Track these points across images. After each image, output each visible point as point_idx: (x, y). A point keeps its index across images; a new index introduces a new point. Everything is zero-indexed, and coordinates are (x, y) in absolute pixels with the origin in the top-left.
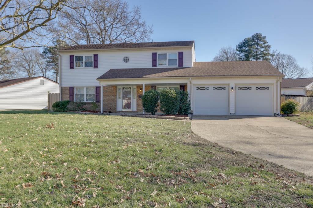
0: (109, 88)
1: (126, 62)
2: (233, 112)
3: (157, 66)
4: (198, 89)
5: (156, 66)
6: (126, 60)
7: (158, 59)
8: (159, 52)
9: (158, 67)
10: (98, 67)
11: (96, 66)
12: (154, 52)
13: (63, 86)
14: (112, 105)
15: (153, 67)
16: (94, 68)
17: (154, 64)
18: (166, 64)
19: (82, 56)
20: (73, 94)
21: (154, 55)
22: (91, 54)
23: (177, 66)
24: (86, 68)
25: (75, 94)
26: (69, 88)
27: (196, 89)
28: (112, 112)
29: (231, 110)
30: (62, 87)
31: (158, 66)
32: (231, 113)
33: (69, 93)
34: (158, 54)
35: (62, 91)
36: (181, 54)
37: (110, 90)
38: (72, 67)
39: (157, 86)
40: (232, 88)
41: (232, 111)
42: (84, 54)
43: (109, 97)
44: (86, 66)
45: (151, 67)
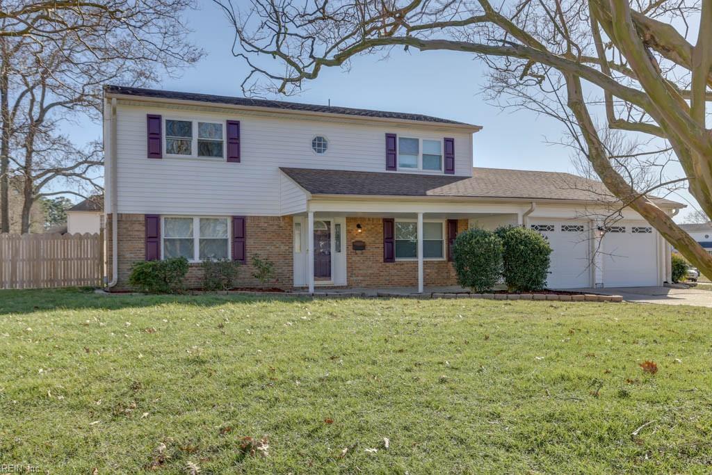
0: (271, 223)
1: (319, 151)
3: (397, 169)
6: (319, 144)
7: (400, 151)
8: (401, 133)
10: (242, 158)
11: (234, 157)
12: (391, 131)
14: (281, 271)
16: (228, 161)
17: (391, 164)
18: (416, 166)
19: (190, 122)
20: (157, 236)
21: (391, 138)
22: (219, 119)
23: (442, 173)
24: (202, 158)
25: (163, 236)
26: (142, 219)
31: (400, 170)
33: (143, 235)
34: (400, 139)
35: (118, 228)
36: (449, 143)
37: (277, 227)
38: (154, 153)
39: (397, 220)
42: (196, 117)
43: (273, 248)
44: (201, 153)
45: (384, 171)
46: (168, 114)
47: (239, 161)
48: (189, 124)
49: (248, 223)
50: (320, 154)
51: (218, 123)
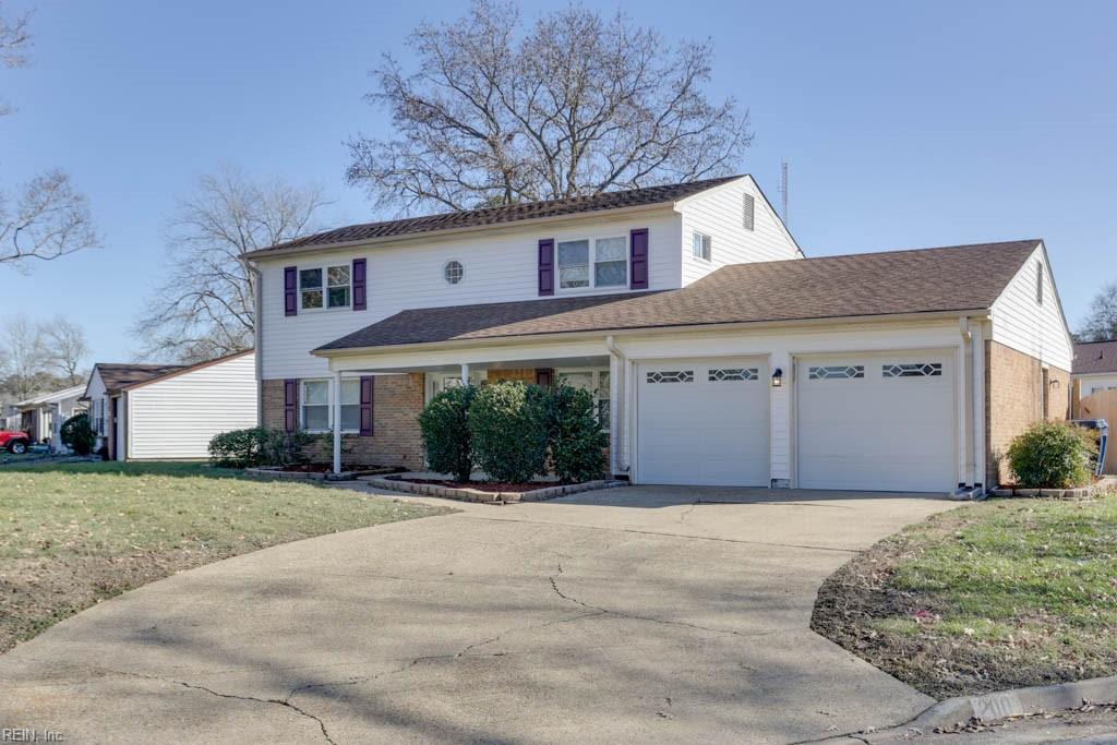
0: (399, 382)
1: (455, 282)
2: (786, 476)
3: (555, 291)
4: (653, 378)
5: (550, 291)
6: (454, 272)
7: (560, 263)
8: (561, 236)
9: (558, 294)
10: (368, 304)
11: (360, 304)
12: (546, 235)
13: (268, 376)
14: (408, 445)
15: (540, 295)
16: (355, 309)
17: (545, 286)
18: (585, 283)
19: (320, 270)
20: (296, 403)
21: (546, 247)
22: (345, 260)
23: (625, 289)
24: (332, 309)
25: (302, 403)
26: (282, 384)
27: (646, 378)
28: (409, 471)
29: (774, 468)
30: (263, 381)
31: (560, 292)
32: (774, 480)
33: (283, 403)
34: (560, 244)
35: (263, 396)
36: (639, 238)
37: (404, 389)
38: (290, 310)
40: (778, 373)
41: (781, 469)
42: (323, 262)
43: (401, 415)
44: (331, 304)
45: (536, 297)
46: (303, 264)
47: (365, 309)
48: (319, 271)
49: (377, 384)
50: (455, 285)
51: (344, 264)
